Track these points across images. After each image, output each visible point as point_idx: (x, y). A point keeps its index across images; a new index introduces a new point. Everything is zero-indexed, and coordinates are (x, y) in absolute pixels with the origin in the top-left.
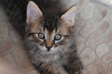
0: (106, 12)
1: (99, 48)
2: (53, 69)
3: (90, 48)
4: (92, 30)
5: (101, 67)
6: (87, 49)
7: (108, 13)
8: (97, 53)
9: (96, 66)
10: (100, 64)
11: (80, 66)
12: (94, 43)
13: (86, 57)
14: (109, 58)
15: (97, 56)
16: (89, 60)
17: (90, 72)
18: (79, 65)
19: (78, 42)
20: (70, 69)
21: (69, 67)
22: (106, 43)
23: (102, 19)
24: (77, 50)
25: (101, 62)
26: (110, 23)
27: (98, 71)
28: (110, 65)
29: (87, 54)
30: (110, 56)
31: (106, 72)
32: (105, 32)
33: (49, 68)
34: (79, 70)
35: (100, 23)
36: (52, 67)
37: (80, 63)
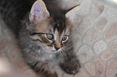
0: (103, 7)
1: (97, 45)
2: (49, 68)
3: (88, 45)
4: (89, 27)
5: (99, 64)
6: (84, 46)
7: (105, 9)
8: (95, 50)
9: (94, 64)
10: (98, 62)
11: (78, 64)
12: (91, 40)
13: (84, 55)
14: (108, 55)
15: (95, 53)
16: (86, 58)
17: (88, 70)
18: (76, 63)
19: (74, 40)
20: (67, 67)
21: (66, 66)
22: (104, 40)
23: (99, 15)
24: (74, 47)
25: (99, 59)
26: (108, 19)
27: (96, 69)
28: (108, 62)
29: (84, 52)
30: (108, 54)
31: (104, 69)
32: (103, 28)
33: (45, 68)
34: (76, 68)
35: (97, 20)
36: (48, 66)
37: (78, 61)
